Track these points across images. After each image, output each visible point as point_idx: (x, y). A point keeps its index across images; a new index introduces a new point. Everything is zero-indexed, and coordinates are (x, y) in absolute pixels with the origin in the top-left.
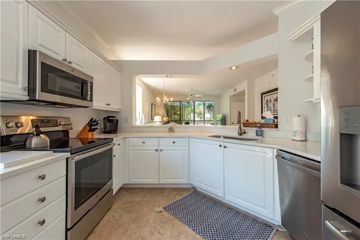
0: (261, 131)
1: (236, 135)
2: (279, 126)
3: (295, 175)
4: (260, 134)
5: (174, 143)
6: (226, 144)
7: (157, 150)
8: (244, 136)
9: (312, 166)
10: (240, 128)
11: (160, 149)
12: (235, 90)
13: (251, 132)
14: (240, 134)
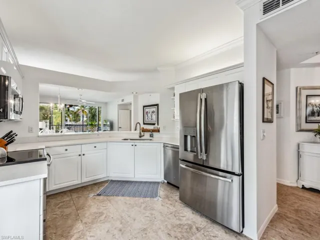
0: (152, 134)
1: (138, 138)
2: (160, 131)
3: (170, 152)
4: (151, 136)
5: (95, 147)
6: (136, 144)
7: (80, 155)
8: (143, 138)
9: (175, 148)
10: (140, 133)
11: (83, 153)
12: (123, 100)
13: (147, 135)
14: (140, 137)
